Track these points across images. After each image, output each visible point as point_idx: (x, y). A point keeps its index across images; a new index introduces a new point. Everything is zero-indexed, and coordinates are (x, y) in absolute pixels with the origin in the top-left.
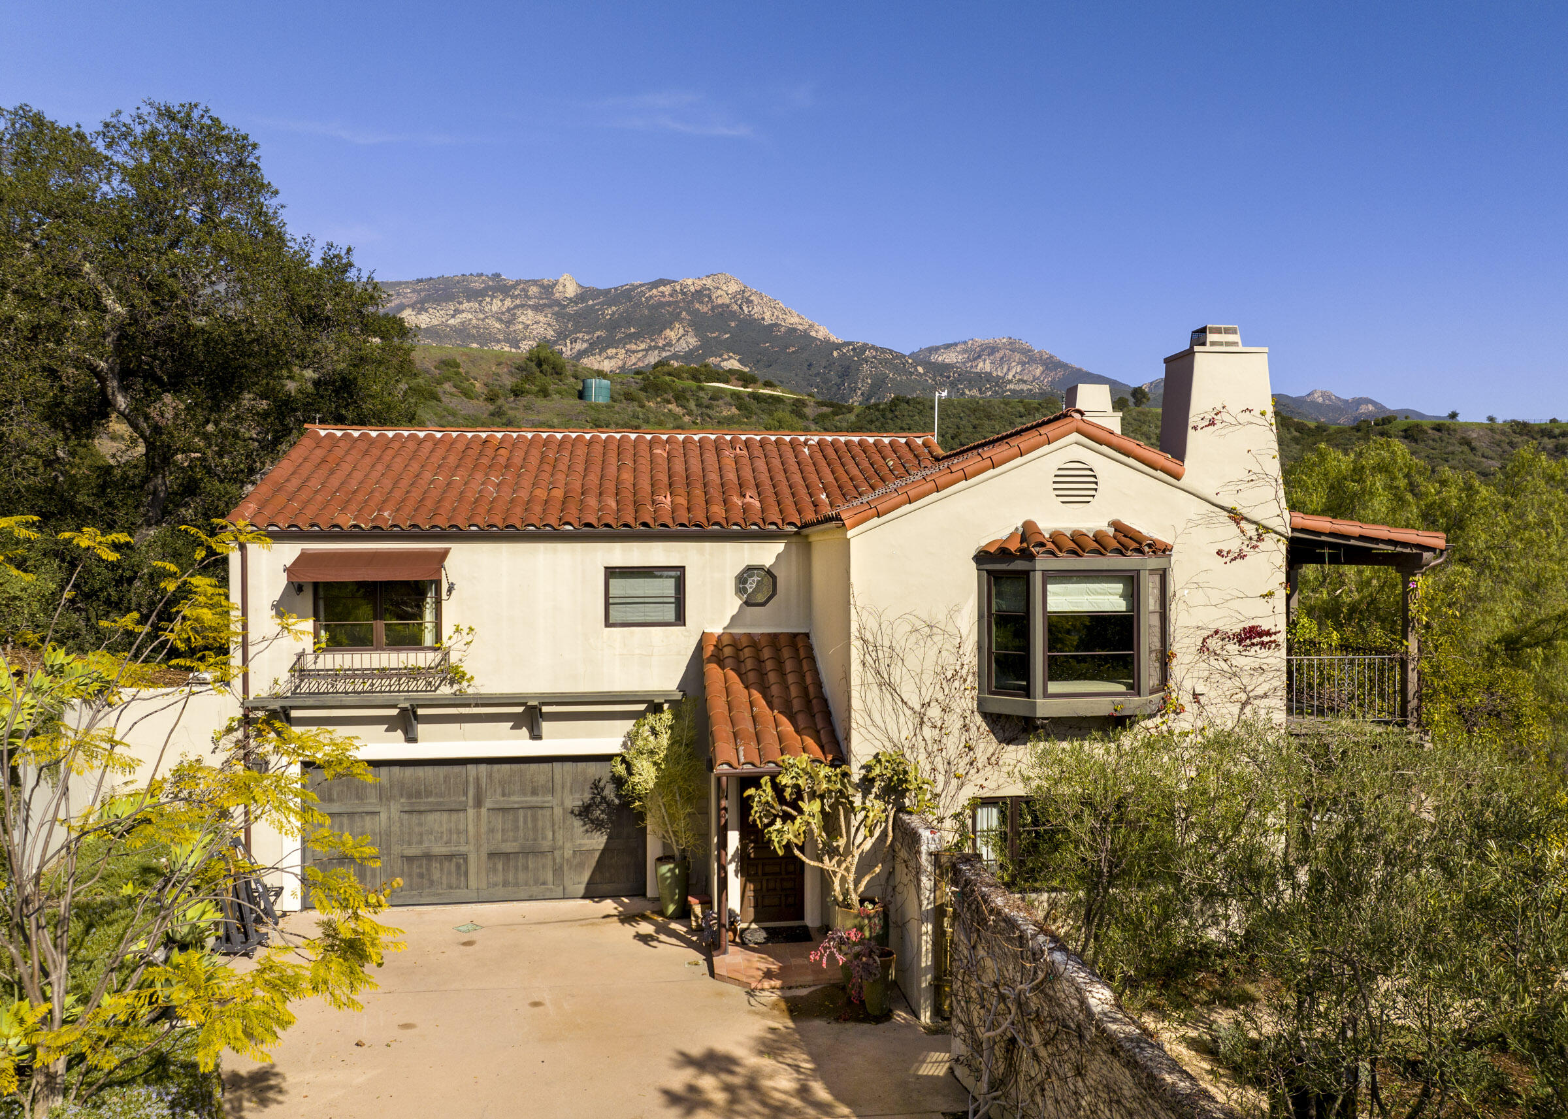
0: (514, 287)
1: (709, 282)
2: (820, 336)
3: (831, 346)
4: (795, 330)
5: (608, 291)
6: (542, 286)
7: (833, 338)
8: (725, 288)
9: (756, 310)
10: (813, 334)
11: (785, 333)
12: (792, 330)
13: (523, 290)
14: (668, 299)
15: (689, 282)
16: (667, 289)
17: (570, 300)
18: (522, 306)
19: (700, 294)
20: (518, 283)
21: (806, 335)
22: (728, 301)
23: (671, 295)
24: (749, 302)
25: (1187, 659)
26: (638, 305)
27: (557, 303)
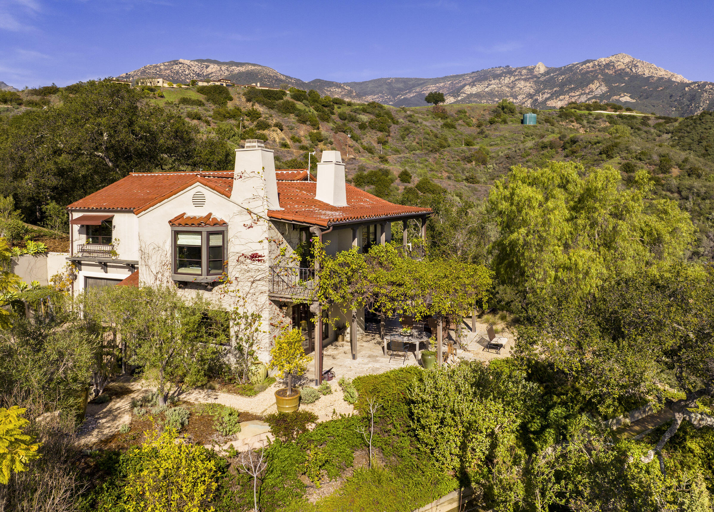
0: (515, 71)
1: (613, 59)
2: (678, 80)
3: (683, 85)
4: (662, 78)
5: (561, 68)
6: (529, 69)
7: (686, 81)
8: (622, 60)
9: (640, 70)
10: (674, 79)
11: (657, 80)
12: (661, 79)
13: (519, 72)
14: (591, 69)
15: (603, 59)
16: (590, 65)
17: (542, 74)
18: (519, 79)
19: (608, 66)
20: (517, 69)
21: (669, 80)
22: (624, 67)
23: (593, 67)
24: (636, 66)
25: (234, 264)
26: (575, 74)
27: (536, 76)
